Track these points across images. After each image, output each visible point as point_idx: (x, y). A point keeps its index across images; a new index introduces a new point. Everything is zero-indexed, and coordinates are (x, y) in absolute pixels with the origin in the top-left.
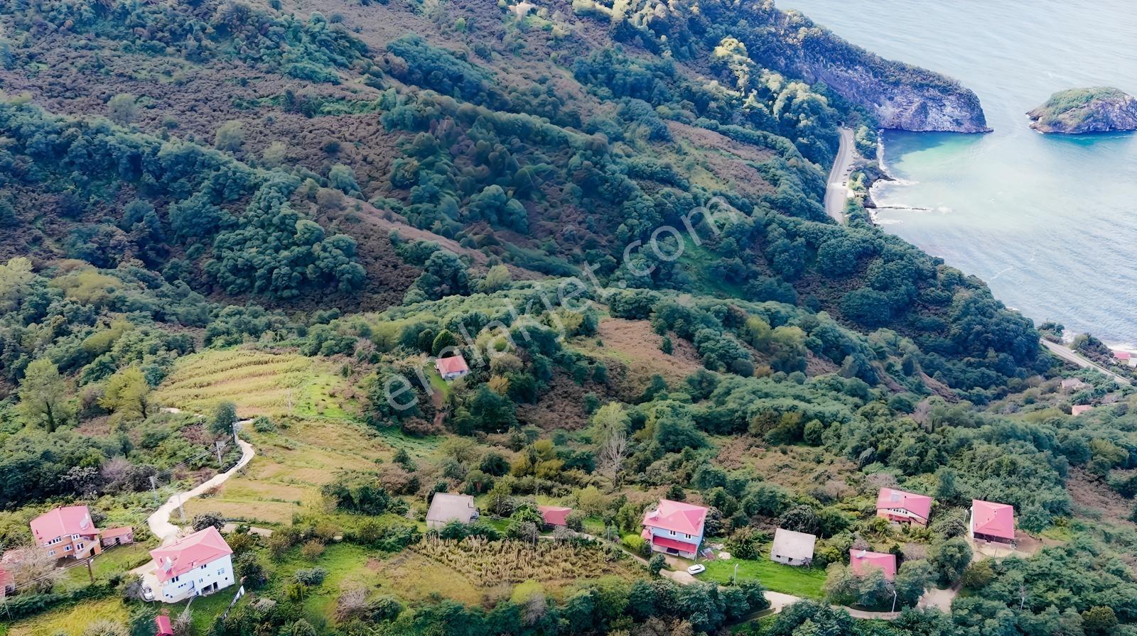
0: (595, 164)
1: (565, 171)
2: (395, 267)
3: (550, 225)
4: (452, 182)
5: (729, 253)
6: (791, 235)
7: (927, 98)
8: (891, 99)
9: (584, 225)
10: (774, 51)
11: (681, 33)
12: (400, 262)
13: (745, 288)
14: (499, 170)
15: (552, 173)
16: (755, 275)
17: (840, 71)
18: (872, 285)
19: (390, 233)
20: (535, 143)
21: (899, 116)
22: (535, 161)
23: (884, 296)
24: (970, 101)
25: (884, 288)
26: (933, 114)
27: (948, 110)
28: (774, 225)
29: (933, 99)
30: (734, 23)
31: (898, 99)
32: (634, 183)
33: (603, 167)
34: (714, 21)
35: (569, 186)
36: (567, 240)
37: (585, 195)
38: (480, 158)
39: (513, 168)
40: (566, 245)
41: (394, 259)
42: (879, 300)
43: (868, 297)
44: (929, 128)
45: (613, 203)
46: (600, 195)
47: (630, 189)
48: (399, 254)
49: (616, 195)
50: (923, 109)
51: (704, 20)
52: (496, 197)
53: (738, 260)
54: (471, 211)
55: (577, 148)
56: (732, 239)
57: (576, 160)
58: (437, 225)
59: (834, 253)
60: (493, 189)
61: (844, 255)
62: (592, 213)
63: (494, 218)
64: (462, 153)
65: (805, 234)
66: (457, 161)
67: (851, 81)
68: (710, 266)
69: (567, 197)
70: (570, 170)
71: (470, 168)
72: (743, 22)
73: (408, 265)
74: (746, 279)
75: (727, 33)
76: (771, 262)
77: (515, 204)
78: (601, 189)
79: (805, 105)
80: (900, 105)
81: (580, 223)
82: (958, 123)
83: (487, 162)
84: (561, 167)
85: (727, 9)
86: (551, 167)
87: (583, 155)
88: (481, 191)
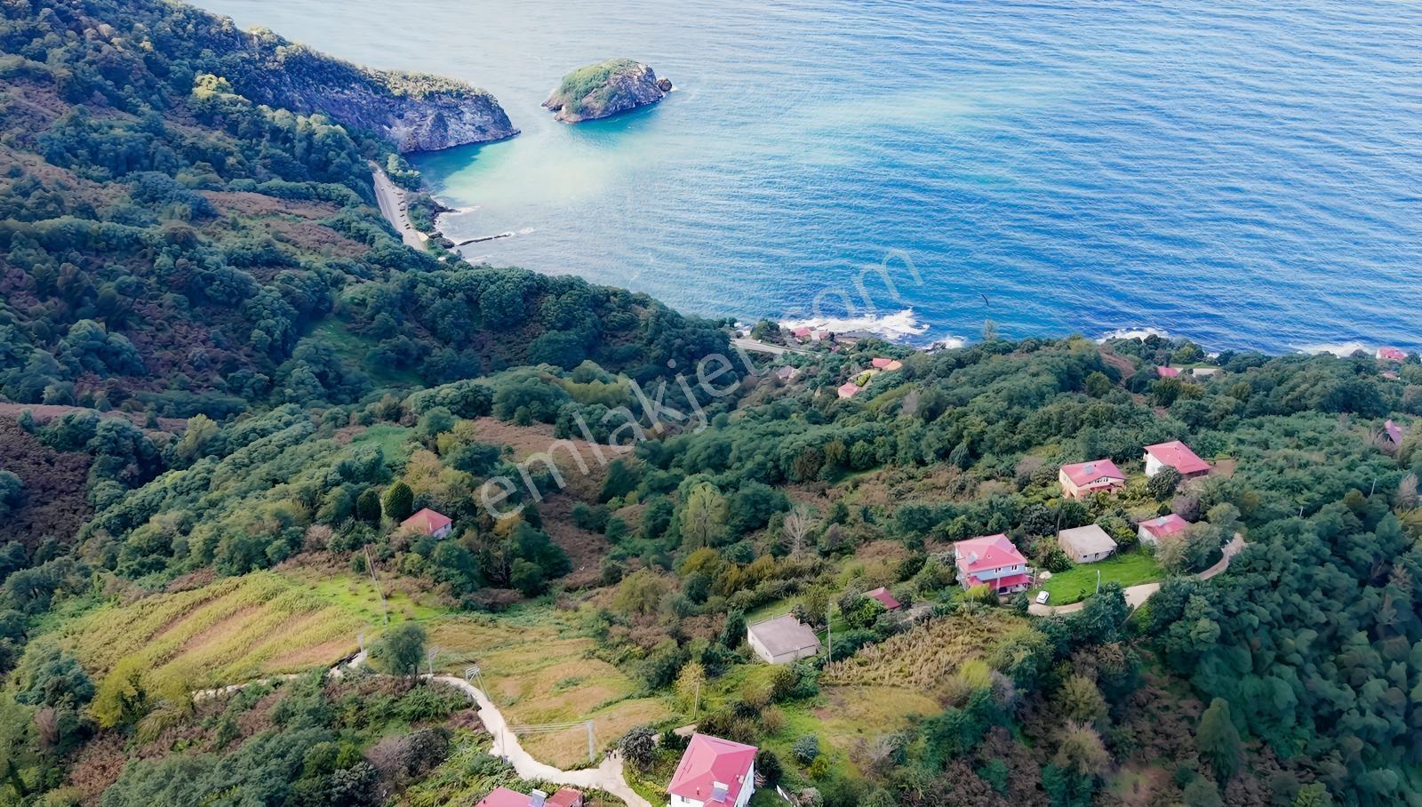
0: (190, 260)
1: (153, 280)
2: (50, 461)
3: (169, 354)
4: (20, 329)
5: (388, 332)
6: (444, 292)
7: (441, 107)
8: (400, 116)
9: (210, 344)
10: (256, 82)
11: (144, 77)
12: (53, 452)
13: (421, 369)
14: (76, 300)
15: (139, 286)
16: (426, 351)
17: (333, 93)
18: (554, 327)
19: (20, 417)
20: (98, 252)
21: (415, 135)
22: (111, 275)
23: (572, 334)
24: (485, 103)
25: (567, 326)
26: (453, 125)
27: (467, 116)
28: (421, 286)
29: (448, 107)
30: (197, 56)
31: (409, 115)
32: (245, 273)
33: (201, 262)
34: (172, 57)
35: (169, 298)
36: (198, 368)
37: (193, 305)
38: (44, 289)
39: (90, 292)
40: (200, 376)
41: (42, 452)
42: (570, 341)
43: (557, 341)
44: (452, 144)
45: (228, 305)
46: (208, 298)
47: (246, 282)
48: (44, 444)
49: (231, 295)
50: (440, 122)
51: (161, 57)
52: (94, 336)
53: (403, 338)
54: (67, 363)
55: (159, 246)
56: (383, 315)
57: (163, 260)
58: (48, 392)
59: (500, 302)
60: (84, 325)
61: (512, 301)
62: (209, 325)
63: (100, 364)
64: (16, 288)
65: (458, 288)
66: (13, 301)
67: (349, 102)
68: (375, 354)
69: (171, 312)
70: (159, 276)
71: (39, 306)
72: (207, 52)
73: (65, 454)
74: (419, 359)
75: (195, 69)
76: (433, 331)
77: (118, 338)
78: (208, 291)
79: (329, 141)
80: (412, 122)
81: (204, 342)
82: (481, 129)
83: (54, 292)
84: (147, 275)
85: (181, 38)
86: (133, 278)
87: (169, 253)
88: (65, 333)
